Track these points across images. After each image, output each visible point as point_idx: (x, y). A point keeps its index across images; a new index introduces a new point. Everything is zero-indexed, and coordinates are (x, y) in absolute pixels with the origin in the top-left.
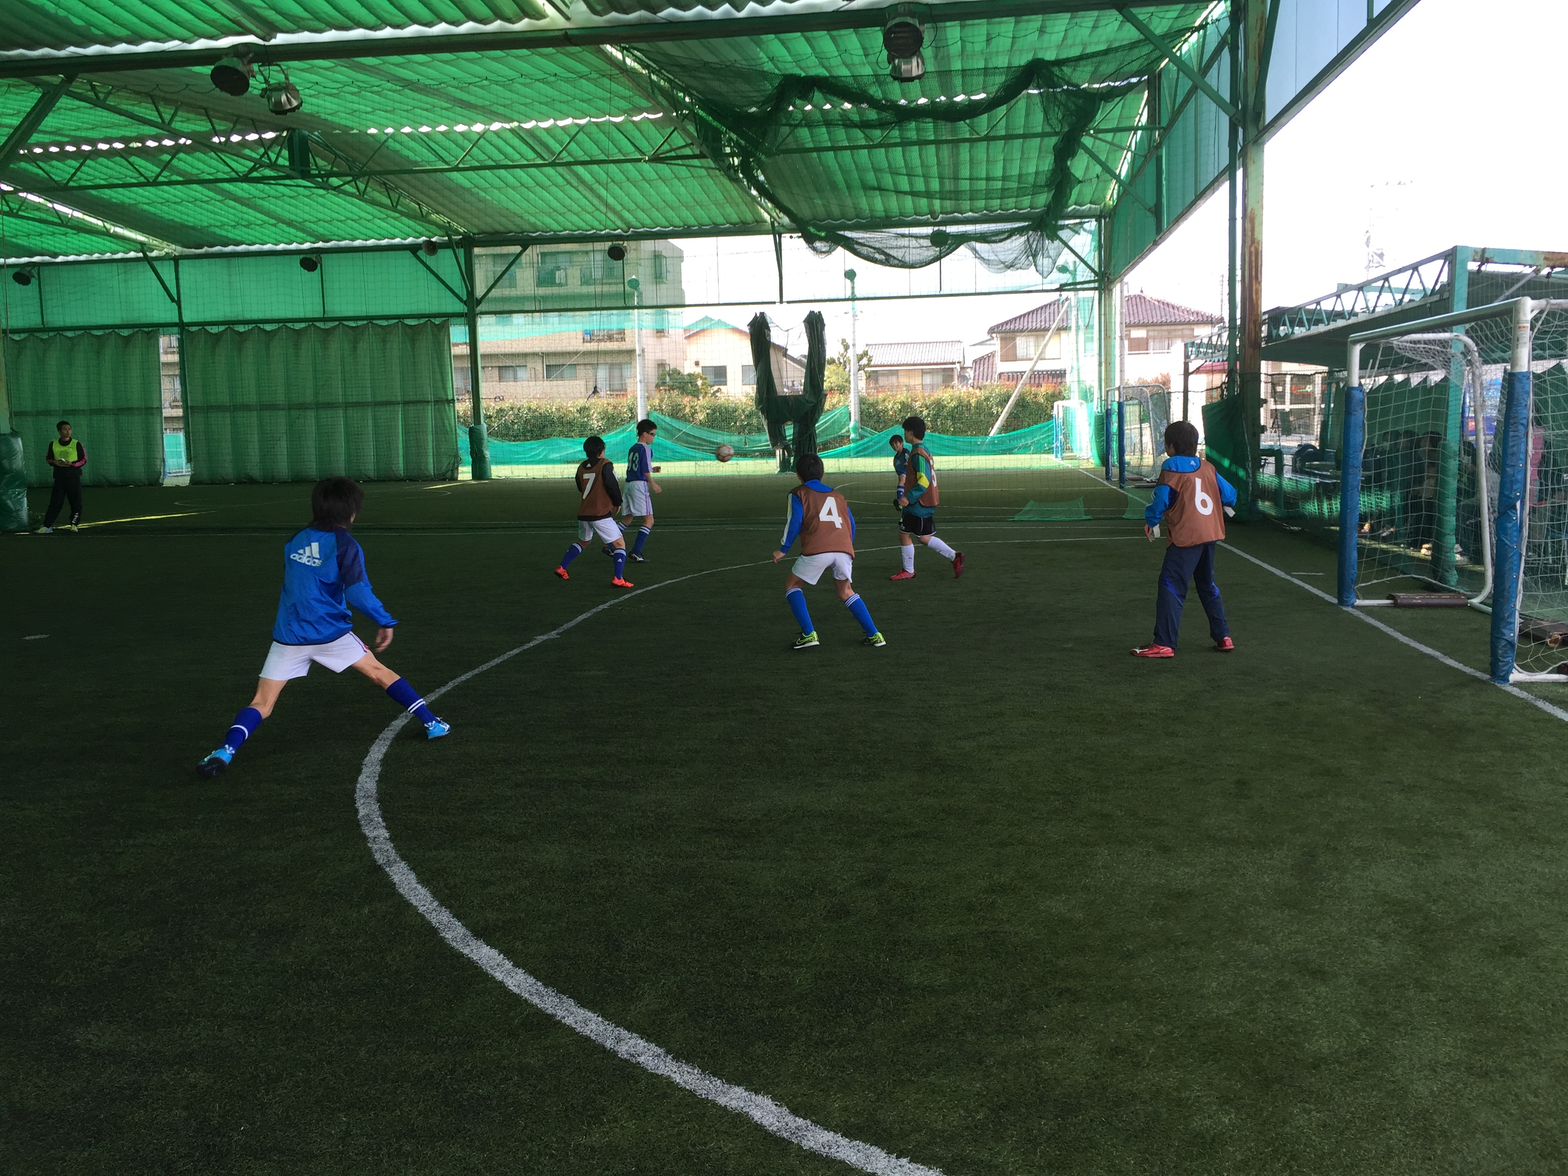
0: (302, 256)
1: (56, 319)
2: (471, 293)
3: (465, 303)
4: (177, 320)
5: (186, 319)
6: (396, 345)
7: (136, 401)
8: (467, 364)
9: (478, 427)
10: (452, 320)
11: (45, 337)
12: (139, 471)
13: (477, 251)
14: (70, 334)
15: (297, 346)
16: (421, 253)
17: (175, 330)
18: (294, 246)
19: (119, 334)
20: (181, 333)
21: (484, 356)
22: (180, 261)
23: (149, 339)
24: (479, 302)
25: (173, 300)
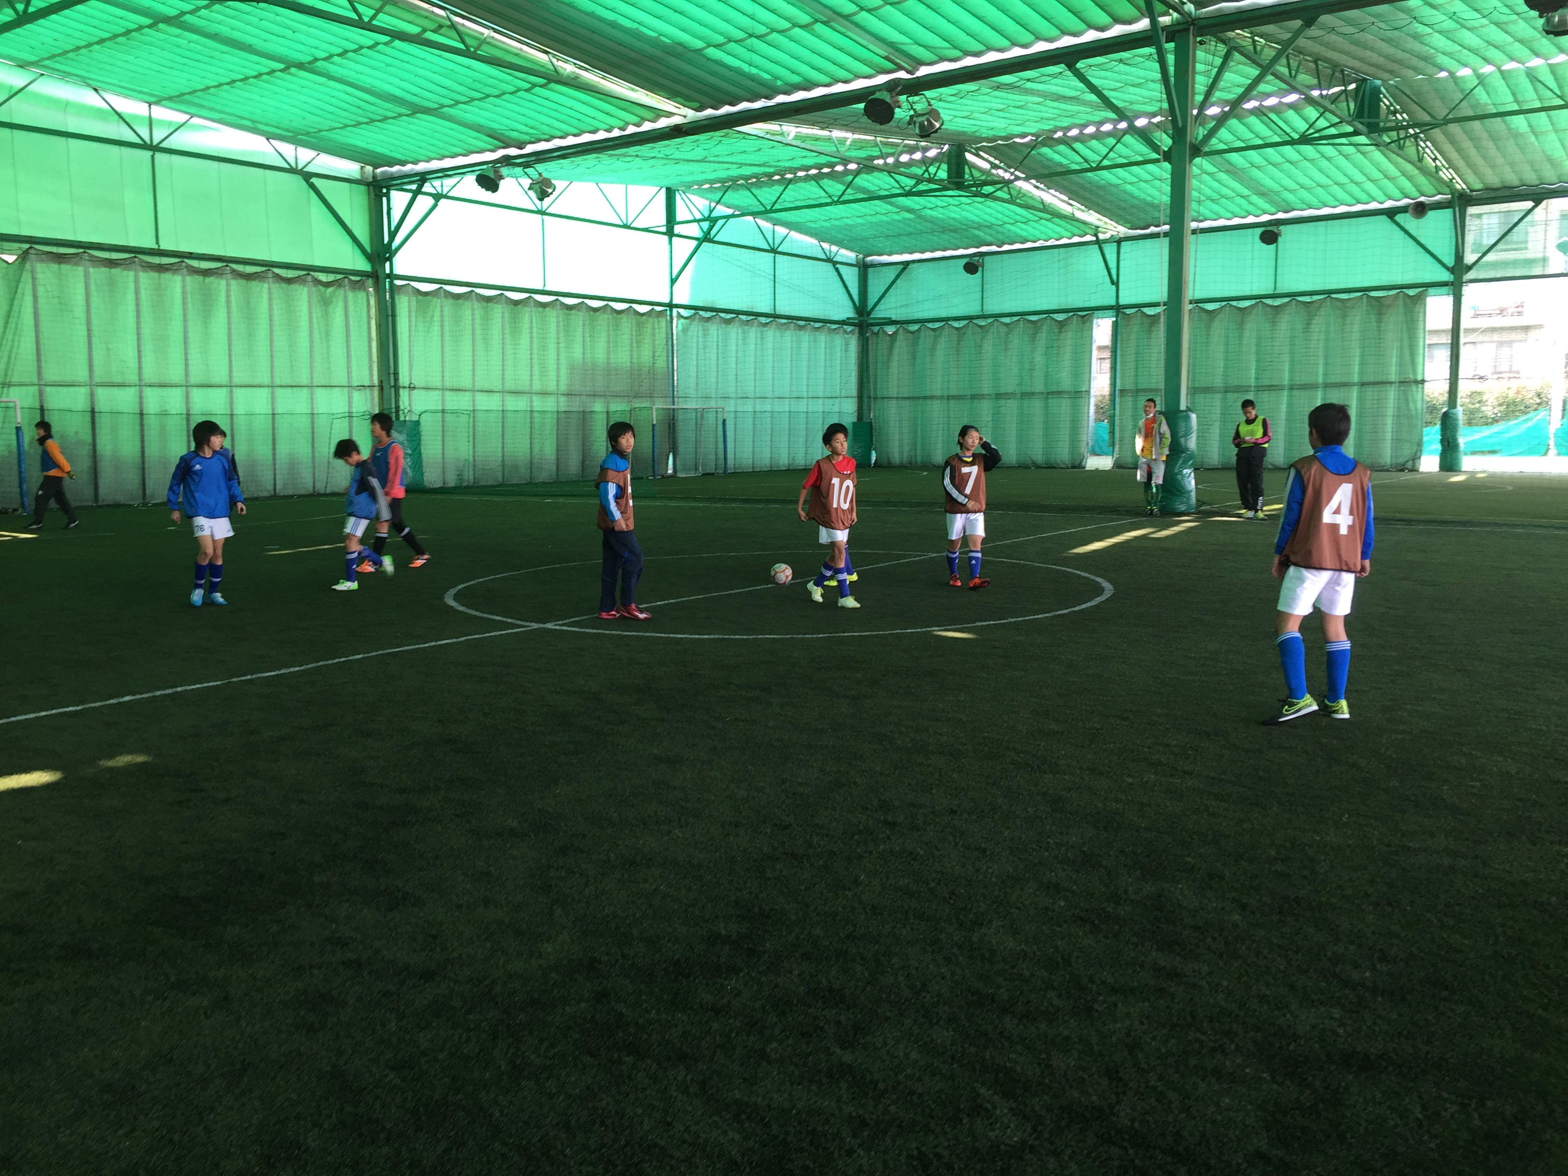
0: (1262, 229)
1: (994, 306)
2: (1459, 256)
3: (1451, 270)
4: (1113, 303)
5: (1123, 301)
6: (1357, 320)
7: (1066, 383)
8: (1447, 339)
9: (1454, 411)
10: (1431, 291)
11: (982, 323)
12: (1063, 454)
13: (1472, 210)
14: (1007, 320)
15: (1241, 325)
16: (1399, 218)
17: (1111, 313)
18: (1251, 220)
19: (1053, 319)
20: (1117, 317)
21: (1467, 331)
22: (1123, 243)
23: (1084, 323)
24: (1469, 268)
25: (1112, 283)
